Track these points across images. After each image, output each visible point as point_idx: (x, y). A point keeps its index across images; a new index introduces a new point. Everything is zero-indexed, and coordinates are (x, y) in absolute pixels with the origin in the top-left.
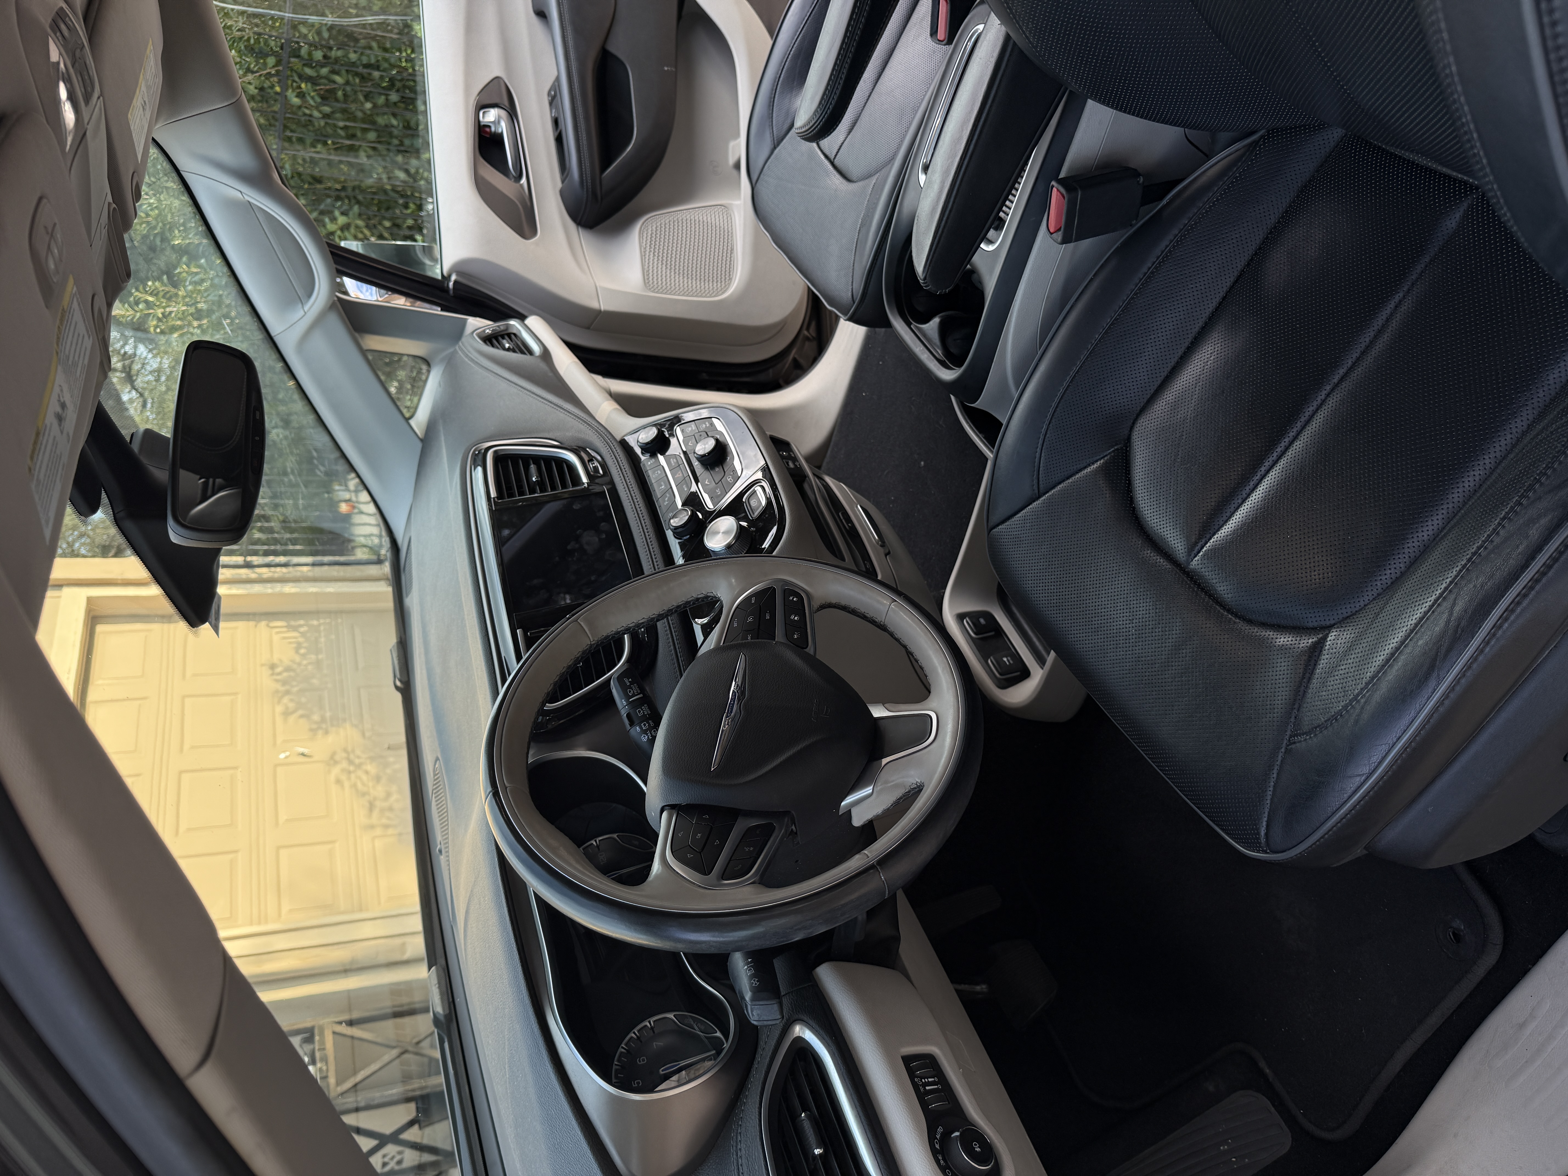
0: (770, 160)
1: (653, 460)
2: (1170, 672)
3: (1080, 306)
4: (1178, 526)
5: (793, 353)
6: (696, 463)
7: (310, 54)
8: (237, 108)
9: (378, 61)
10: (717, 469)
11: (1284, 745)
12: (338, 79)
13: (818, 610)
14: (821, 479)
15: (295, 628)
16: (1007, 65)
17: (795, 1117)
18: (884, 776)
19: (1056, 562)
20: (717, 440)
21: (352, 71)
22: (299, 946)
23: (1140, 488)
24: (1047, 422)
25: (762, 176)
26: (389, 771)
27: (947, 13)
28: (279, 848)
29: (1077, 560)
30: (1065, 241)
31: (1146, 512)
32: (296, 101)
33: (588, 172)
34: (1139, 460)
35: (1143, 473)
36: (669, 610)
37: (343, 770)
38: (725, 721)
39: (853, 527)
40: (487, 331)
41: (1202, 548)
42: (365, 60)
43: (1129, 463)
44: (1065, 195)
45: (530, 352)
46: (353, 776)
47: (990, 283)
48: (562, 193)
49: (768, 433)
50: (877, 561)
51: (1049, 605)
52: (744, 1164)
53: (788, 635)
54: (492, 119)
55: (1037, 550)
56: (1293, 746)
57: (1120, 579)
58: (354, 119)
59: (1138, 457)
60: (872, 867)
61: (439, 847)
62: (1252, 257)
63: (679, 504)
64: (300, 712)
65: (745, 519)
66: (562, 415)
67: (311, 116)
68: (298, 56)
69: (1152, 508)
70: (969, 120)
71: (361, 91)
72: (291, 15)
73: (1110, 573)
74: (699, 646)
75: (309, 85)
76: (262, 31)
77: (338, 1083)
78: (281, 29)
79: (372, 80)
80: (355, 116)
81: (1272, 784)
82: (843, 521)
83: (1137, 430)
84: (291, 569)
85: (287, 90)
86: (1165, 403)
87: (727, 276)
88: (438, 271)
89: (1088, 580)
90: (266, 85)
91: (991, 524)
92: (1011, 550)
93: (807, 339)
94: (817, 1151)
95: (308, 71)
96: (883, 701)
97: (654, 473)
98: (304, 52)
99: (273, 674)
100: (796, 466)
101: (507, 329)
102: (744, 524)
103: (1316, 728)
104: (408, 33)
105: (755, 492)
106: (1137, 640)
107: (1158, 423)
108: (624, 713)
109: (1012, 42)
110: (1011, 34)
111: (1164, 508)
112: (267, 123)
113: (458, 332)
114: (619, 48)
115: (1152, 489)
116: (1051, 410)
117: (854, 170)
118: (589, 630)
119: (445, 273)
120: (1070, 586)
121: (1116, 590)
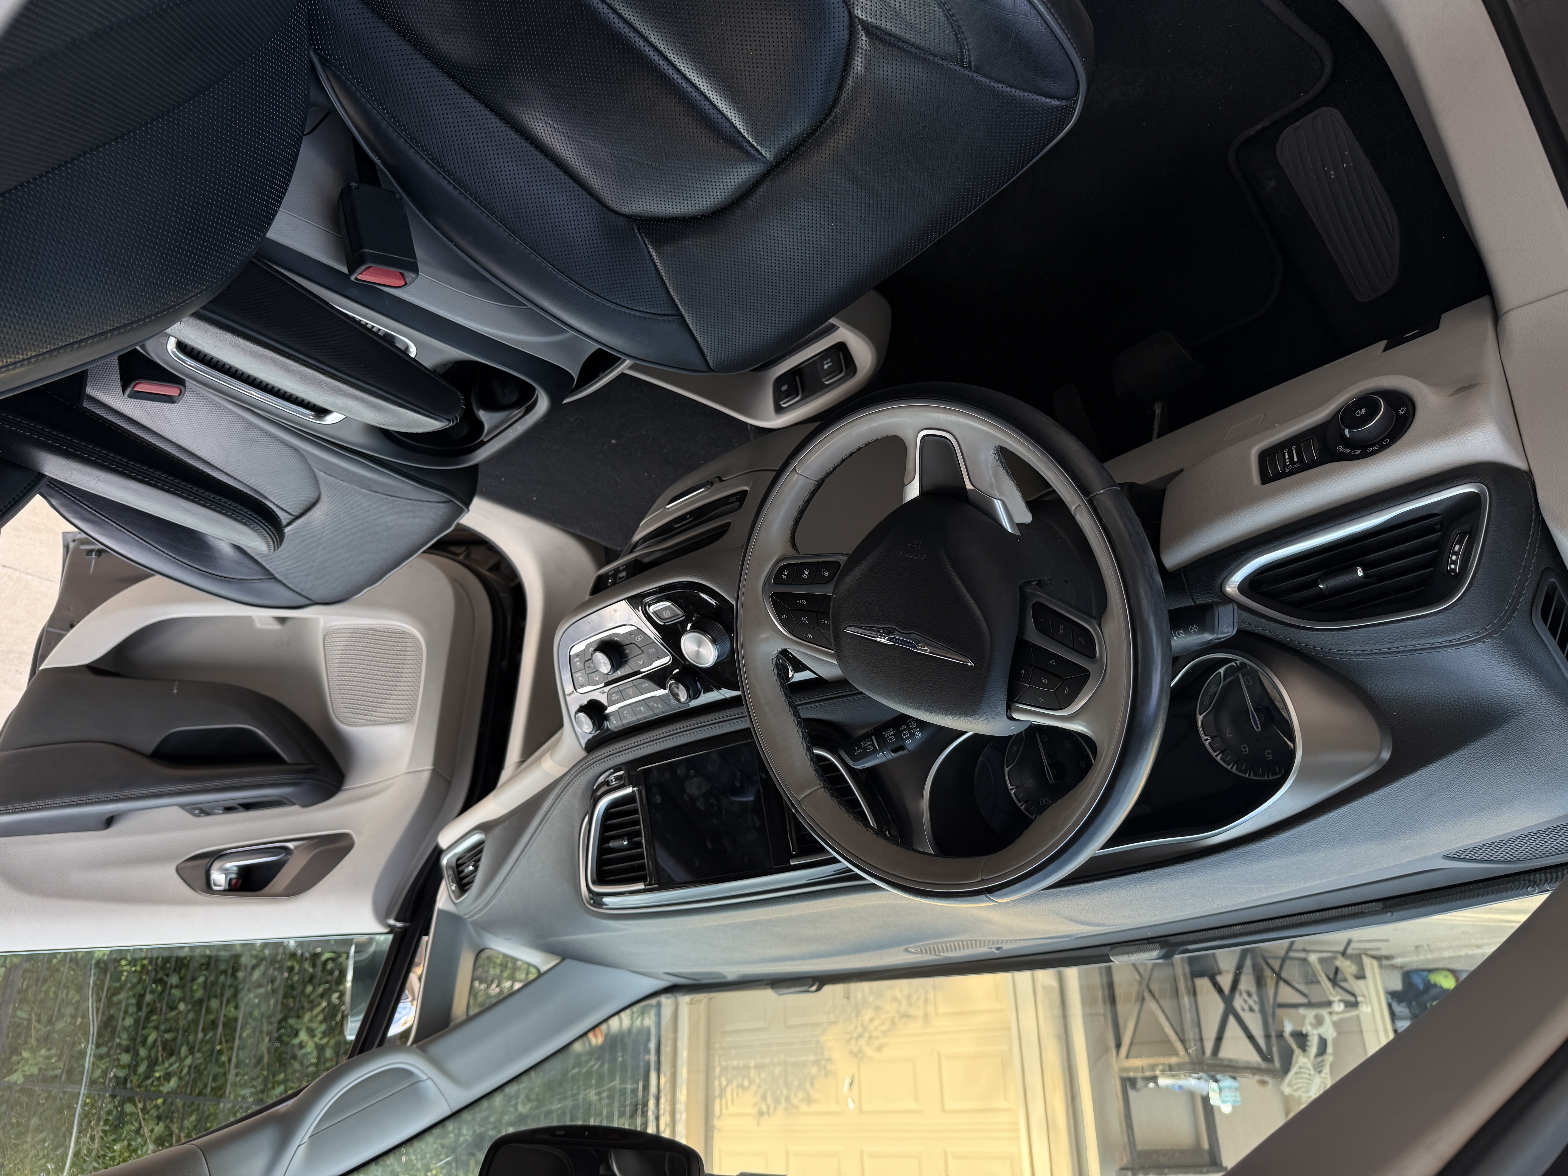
0: (288, 584)
1: (612, 718)
2: (880, 188)
3: (484, 260)
4: (727, 170)
5: (484, 571)
6: (619, 673)
7: (123, 1067)
8: (207, 1151)
9: (134, 996)
10: (627, 651)
11: (970, 74)
12: (151, 1039)
13: (797, 550)
14: (636, 545)
15: (723, 1091)
16: (226, 318)
17: (1322, 595)
18: (984, 487)
19: (752, 301)
20: (596, 650)
21: (144, 1023)
22: (1042, 1090)
23: (683, 208)
24: (604, 302)
25: (304, 594)
26: (871, 999)
27: (150, 384)
28: (943, 1110)
29: (752, 279)
30: (415, 269)
31: (708, 203)
32: (173, 1083)
33: (285, 776)
34: (652, 207)
35: (667, 204)
36: (790, 705)
37: (868, 1044)
38: (920, 650)
39: (691, 513)
40: (453, 888)
41: (752, 146)
42: (132, 1009)
43: (654, 218)
44: (368, 266)
45: (480, 843)
46: (874, 1034)
47: (452, 353)
48: (305, 805)
49: (587, 597)
50: (730, 489)
51: (796, 311)
52: (1371, 648)
53: (827, 581)
54: (223, 876)
55: (737, 321)
56: (973, 64)
57: (776, 235)
58: (196, 1022)
59: (649, 208)
60: (1091, 502)
61: (993, 950)
62: (446, 73)
63: (662, 692)
64: (808, 1086)
65: (683, 624)
66: (556, 812)
67: (190, 1067)
68: (126, 1079)
69: (704, 197)
70: (282, 363)
71: (166, 1014)
72: (83, 1087)
73: (769, 245)
74: (815, 676)
75: (157, 1068)
76: (95, 1118)
77: (1176, 1054)
78: (94, 1097)
79: (154, 1002)
80: (193, 1021)
81: (1008, 89)
82: (683, 523)
83: (619, 207)
84: (662, 1094)
85: (160, 1092)
86: (594, 176)
87: (403, 635)
88: (382, 937)
89: (774, 269)
90: (155, 1114)
91: (704, 368)
92: (734, 348)
93: (468, 556)
94: (1360, 573)
95: (142, 1069)
96: (901, 486)
97: (626, 718)
98: (122, 1074)
99: (768, 1113)
100: (624, 570)
101: (452, 868)
102: (689, 625)
103: (958, 38)
104: (106, 964)
105: (655, 613)
106: (842, 221)
107: (615, 184)
108: (891, 756)
109: (201, 311)
110: (191, 312)
111: (706, 183)
112: (195, 1113)
113: (452, 919)
114: (150, 741)
115: (685, 196)
116: (592, 296)
117: (307, 495)
118: (810, 788)
119: (387, 930)
120: (778, 288)
121: (788, 240)
